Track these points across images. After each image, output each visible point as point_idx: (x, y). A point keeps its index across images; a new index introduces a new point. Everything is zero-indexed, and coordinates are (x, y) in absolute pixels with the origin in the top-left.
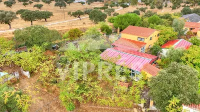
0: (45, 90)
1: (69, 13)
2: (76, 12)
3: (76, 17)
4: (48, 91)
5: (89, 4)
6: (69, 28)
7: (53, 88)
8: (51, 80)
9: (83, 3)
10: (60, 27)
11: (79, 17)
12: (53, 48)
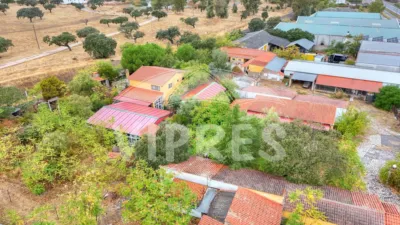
0: (4, 176)
1: (46, 39)
2: (60, 37)
3: (60, 45)
4: (9, 177)
5: (94, 8)
6: (45, 72)
7: (14, 172)
8: (11, 162)
9: (79, 7)
10: (28, 72)
11: (66, 45)
12: (15, 114)
